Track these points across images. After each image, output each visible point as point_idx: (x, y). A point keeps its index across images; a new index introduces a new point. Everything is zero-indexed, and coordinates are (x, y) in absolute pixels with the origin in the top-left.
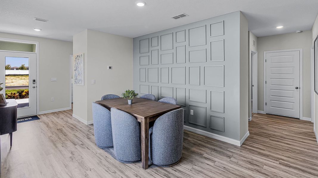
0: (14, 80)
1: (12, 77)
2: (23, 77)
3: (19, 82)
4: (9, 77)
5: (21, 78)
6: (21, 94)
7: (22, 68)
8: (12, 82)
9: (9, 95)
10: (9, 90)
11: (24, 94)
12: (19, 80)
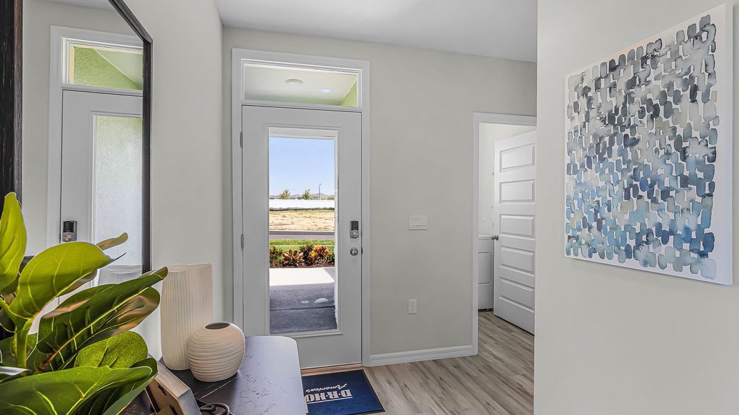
0: (295, 219)
1: (293, 213)
2: (308, 214)
3: (301, 223)
4: (288, 213)
5: (304, 215)
6: (308, 254)
7: (306, 197)
8: (293, 223)
9: (285, 254)
10: (287, 240)
11: (313, 254)
12: (302, 219)
